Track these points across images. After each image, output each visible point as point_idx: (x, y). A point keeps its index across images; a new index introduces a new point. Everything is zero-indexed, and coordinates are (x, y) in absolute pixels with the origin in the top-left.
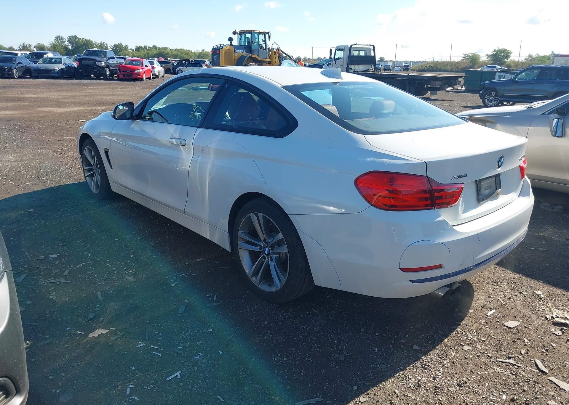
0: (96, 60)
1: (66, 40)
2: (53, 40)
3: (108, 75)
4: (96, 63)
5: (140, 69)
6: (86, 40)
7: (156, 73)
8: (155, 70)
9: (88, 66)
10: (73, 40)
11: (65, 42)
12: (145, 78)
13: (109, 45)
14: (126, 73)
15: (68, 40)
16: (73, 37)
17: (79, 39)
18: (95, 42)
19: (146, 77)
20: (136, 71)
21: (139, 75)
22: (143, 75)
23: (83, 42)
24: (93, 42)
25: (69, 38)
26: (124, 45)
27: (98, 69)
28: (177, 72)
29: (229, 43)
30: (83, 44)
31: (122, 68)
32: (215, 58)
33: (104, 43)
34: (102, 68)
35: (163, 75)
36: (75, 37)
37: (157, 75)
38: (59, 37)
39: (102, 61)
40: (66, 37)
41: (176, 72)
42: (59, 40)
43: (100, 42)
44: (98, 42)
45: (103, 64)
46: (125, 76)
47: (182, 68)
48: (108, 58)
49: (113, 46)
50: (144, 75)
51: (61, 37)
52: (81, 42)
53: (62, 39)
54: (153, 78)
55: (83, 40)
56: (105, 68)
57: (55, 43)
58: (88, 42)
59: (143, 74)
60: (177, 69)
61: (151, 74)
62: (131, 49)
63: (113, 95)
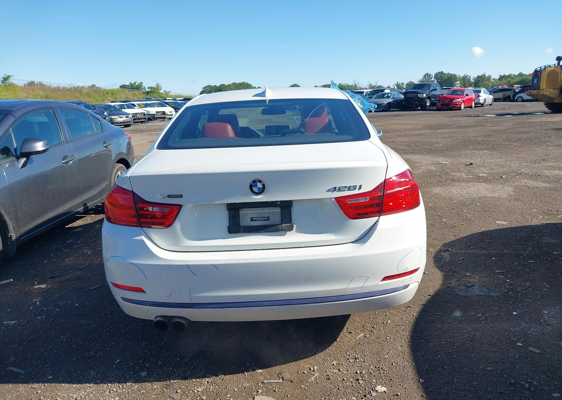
0: (418, 93)
1: (433, 76)
2: (422, 77)
3: (428, 106)
4: (418, 95)
5: (459, 99)
6: (451, 75)
7: (480, 101)
8: (480, 98)
9: (412, 98)
10: (439, 76)
11: (431, 78)
12: (463, 107)
13: (472, 77)
14: (445, 103)
15: (435, 76)
16: (439, 73)
17: (445, 74)
18: (459, 75)
19: (466, 106)
20: (454, 101)
21: (457, 105)
22: (461, 105)
23: (447, 77)
24: (457, 75)
25: (436, 74)
26: (487, 75)
27: (419, 100)
28: (517, 99)
29: (556, 62)
30: (448, 78)
31: (442, 98)
32: (535, 81)
33: (467, 75)
34: (423, 99)
35: (491, 103)
36: (442, 73)
37: (482, 103)
38: (427, 74)
39: (423, 94)
40: (433, 73)
41: (515, 99)
42: (427, 77)
43: (464, 75)
44: (462, 76)
45: (425, 95)
46: (443, 106)
47: (523, 95)
48: (431, 90)
49: (476, 77)
50: (463, 104)
51: (429, 74)
52: (446, 77)
53: (430, 75)
54: (475, 107)
55: (448, 75)
56: (425, 99)
57: (423, 80)
58: (452, 76)
59: (461, 103)
60: (516, 96)
61: (473, 102)
62: (494, 79)
63: (408, 124)
